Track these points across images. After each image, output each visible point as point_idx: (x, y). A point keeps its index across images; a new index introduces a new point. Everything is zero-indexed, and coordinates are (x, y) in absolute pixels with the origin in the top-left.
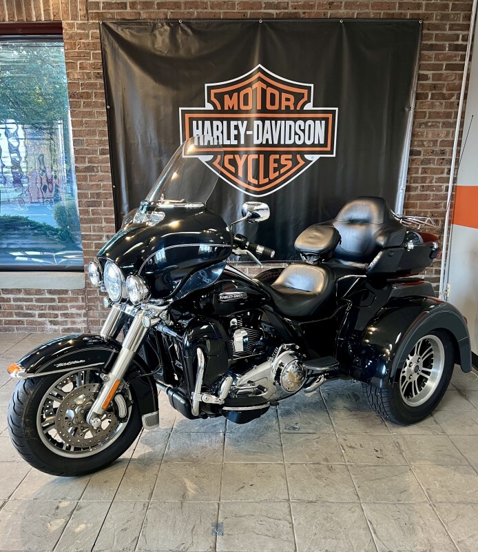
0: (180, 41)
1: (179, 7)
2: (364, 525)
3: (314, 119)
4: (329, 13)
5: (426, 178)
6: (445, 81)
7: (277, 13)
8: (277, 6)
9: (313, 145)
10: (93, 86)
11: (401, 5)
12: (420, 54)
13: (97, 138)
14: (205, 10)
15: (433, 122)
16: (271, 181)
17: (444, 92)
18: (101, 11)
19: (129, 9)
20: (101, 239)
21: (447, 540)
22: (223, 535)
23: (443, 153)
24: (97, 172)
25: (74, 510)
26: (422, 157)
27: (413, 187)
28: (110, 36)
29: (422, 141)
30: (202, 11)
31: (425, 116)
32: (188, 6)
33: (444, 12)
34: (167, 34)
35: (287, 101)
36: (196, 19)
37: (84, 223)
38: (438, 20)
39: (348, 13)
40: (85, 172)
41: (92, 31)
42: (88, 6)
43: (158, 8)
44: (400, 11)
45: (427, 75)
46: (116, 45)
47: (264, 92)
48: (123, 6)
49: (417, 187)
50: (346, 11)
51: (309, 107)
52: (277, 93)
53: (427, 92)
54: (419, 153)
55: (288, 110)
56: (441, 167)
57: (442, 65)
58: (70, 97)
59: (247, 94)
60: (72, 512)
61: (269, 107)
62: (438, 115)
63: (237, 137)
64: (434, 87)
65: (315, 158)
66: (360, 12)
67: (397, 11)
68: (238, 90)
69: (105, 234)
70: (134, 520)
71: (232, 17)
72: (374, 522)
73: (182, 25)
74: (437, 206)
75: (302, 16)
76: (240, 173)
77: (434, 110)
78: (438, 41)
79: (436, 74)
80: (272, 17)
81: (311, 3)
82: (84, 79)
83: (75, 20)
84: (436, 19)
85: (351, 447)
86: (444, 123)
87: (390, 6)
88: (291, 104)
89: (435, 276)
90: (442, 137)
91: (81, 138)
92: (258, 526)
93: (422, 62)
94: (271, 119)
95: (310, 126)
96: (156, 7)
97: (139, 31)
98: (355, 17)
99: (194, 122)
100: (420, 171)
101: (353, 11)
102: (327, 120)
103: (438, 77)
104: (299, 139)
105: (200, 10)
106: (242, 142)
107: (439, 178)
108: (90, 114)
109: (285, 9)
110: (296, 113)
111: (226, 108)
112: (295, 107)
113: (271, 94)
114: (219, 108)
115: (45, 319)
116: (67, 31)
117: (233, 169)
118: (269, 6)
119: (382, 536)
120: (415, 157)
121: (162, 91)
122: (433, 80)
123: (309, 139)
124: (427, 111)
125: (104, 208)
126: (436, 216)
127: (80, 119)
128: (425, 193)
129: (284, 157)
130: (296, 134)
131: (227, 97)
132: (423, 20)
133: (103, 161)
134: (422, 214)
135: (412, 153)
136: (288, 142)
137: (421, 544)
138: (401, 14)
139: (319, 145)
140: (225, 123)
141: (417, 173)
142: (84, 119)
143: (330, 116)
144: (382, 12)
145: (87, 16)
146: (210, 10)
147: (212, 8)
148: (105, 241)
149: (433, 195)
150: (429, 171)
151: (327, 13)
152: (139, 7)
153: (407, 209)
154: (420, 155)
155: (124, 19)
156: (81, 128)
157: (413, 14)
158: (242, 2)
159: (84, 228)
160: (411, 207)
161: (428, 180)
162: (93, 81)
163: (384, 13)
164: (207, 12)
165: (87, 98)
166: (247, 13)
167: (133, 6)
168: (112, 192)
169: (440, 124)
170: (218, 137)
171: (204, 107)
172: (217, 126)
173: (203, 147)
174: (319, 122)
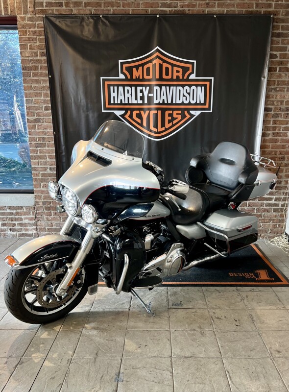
0: (101, 30)
1: (100, 6)
2: (223, 374)
3: (197, 86)
4: (207, 10)
5: (276, 127)
6: (288, 58)
7: (169, 11)
8: (169, 6)
9: (196, 104)
10: (39, 61)
11: (257, 5)
12: (271, 40)
13: (42, 98)
14: (119, 8)
15: (280, 88)
16: (166, 130)
17: (288, 66)
18: (45, 8)
19: (64, 7)
20: (46, 170)
21: (281, 384)
22: (122, 381)
23: (287, 109)
24: (43, 123)
25: (18, 364)
26: (273, 113)
27: (266, 134)
28: (51, 26)
29: (273, 101)
31: (275, 84)
32: (106, 5)
33: (287, 10)
34: (92, 25)
35: (177, 73)
36: (112, 14)
37: (33, 159)
38: (283, 15)
39: (219, 10)
40: (34, 122)
41: (38, 22)
42: (35, 5)
43: (85, 7)
44: (257, 9)
45: (276, 55)
46: (56, 33)
47: (161, 66)
48: (60, 5)
49: (270, 134)
50: (218, 9)
51: (193, 76)
52: (170, 67)
53: (276, 66)
54: (270, 110)
55: (178, 79)
56: (286, 119)
57: (287, 47)
58: (23, 69)
59: (149, 67)
60: (16, 366)
61: (164, 77)
62: (284, 83)
63: (142, 98)
64: (281, 63)
65: (197, 113)
66: (229, 9)
67: (254, 9)
68: (143, 65)
69: (49, 167)
70: (60, 372)
71: (138, 13)
72: (230, 372)
73: (102, 19)
74: (283, 147)
75: (187, 12)
76: (145, 124)
77: (281, 79)
78: (284, 30)
79: (282, 54)
80: (166, 13)
81: (193, 3)
82: (32, 56)
83: (26, 14)
84: (282, 15)
85: (218, 318)
86: (288, 89)
87: (250, 6)
88: (180, 74)
89: (283, 197)
90: (287, 99)
91: (31, 99)
92: (148, 375)
93: (274, 46)
94: (166, 85)
95: (193, 90)
96: (84, 6)
97: (72, 23)
98: (225, 13)
99: (112, 88)
100: (272, 122)
101: (223, 9)
102: (205, 86)
103: (284, 56)
104: (186, 100)
105: (115, 8)
106: (146, 102)
107: (285, 127)
108: (37, 81)
109: (175, 7)
110: (184, 81)
111: (134, 78)
112: (183, 77)
113: (166, 67)
114: (129, 77)
115: (6, 227)
116: (20, 22)
117: (139, 121)
118: (164, 5)
119: (236, 382)
120: (268, 113)
121: (88, 65)
122: (280, 58)
123: (193, 100)
124: (276, 80)
125: (48, 148)
126: (283, 154)
127: (30, 85)
128: (275, 138)
129: (175, 112)
130: (184, 96)
131: (134, 70)
132: (273, 15)
133: (46, 115)
134: (273, 153)
135: (266, 109)
136: (178, 102)
137: (263, 387)
138: (258, 11)
139: (200, 104)
140: (133, 88)
141: (269, 123)
142: (33, 85)
143: (208, 83)
144: (244, 10)
145: (34, 11)
146: (122, 8)
147: (123, 7)
148: (48, 171)
149: (281, 139)
150: (278, 122)
151: (205, 10)
152: (71, 5)
153: (263, 150)
154: (271, 111)
155: (61, 14)
156: (30, 91)
157: (266, 11)
158: (144, 2)
159: (34, 162)
160: (265, 148)
161: (277, 129)
162: (39, 58)
163: (245, 11)
164: (120, 10)
165: (35, 70)
166: (148, 10)
167: (67, 4)
168: (53, 137)
169: (286, 89)
170: (128, 98)
171: (119, 76)
172: (128, 90)
173: (118, 104)
174: (200, 87)
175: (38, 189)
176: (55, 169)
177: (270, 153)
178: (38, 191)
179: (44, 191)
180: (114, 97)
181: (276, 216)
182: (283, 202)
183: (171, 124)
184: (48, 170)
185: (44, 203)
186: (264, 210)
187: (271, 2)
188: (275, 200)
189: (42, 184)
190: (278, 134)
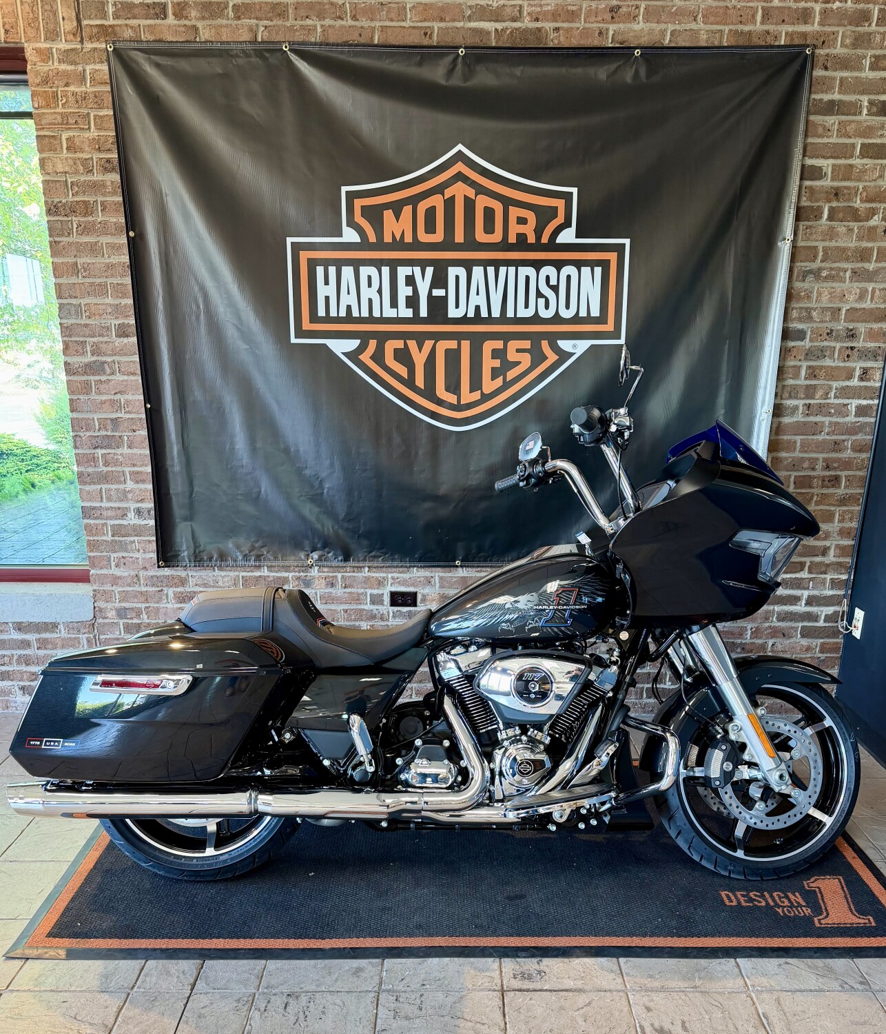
1: (283, 15)
3: (579, 264)
4: (612, 30)
5: (815, 387)
6: (859, 180)
7: (496, 30)
8: (496, 15)
9: (576, 319)
10: (96, 187)
11: (767, 14)
12: (807, 121)
13: (110, 300)
14: (340, 22)
15: (831, 269)
16: (485, 398)
17: (857, 204)
18: (111, 22)
19: (171, 19)
20: (124, 516)
23: (852, 335)
24: (113, 373)
26: (807, 343)
27: (788, 408)
29: (808, 310)
30: (332, 22)
31: (815, 257)
32: (303, 13)
33: (859, 29)
34: (259, 76)
35: (521, 224)
36: (321, 44)
37: (85, 483)
38: (846, 46)
39: (651, 31)
40: (86, 373)
41: (92, 66)
42: (80, 10)
43: (239, 18)
44: (766, 27)
45: (820, 168)
47: (469, 204)
48: (161, 11)
49: (797, 407)
50: (647, 27)
51: (568, 236)
52: (498, 207)
53: (819, 204)
54: (801, 335)
55: (522, 245)
56: (848, 364)
57: (853, 146)
58: (49, 212)
59: (434, 207)
61: (481, 236)
62: (842, 254)
63: (412, 302)
64: (837, 193)
65: (578, 348)
66: (678, 27)
67: (758, 27)
68: (414, 201)
69: (133, 506)
71: (399, 41)
73: (294, 58)
74: (837, 446)
75: (552, 35)
76: (420, 382)
77: (833, 244)
78: (846, 93)
79: (839, 166)
80: (486, 41)
81: (570, 8)
82: (76, 172)
83: (53, 40)
84: (843, 44)
86: (854, 272)
87: (746, 16)
88: (529, 230)
89: (831, 593)
90: (851, 302)
93: (810, 140)
94: (485, 263)
95: (569, 277)
96: (231, 14)
98: (666, 42)
99: (320, 270)
100: (803, 373)
101: (663, 26)
102: (605, 264)
103: (846, 173)
104: (547, 307)
105: (328, 22)
106: (424, 313)
107: (843, 388)
108: (94, 249)
109: (514, 20)
110: (540, 250)
111: (388, 239)
112: (539, 237)
113: (486, 208)
114: (372, 238)
115: (10, 683)
116: (35, 66)
118: (483, 12)
120: (791, 344)
122: (833, 179)
123: (568, 307)
124: (820, 245)
125: (130, 451)
126: (835, 469)
127: (71, 260)
128: (812, 419)
129: (513, 345)
130: (539, 295)
131: (388, 215)
132: (815, 47)
133: (122, 352)
134: (806, 465)
135: (786, 335)
136: (523, 313)
138: (768, 32)
139: (589, 320)
140: (386, 270)
141: (796, 375)
142: (80, 261)
143: (613, 256)
144: (726, 29)
145: (79, 32)
146: (354, 23)
147: (354, 18)
148: (132, 519)
149: (830, 423)
150: (822, 373)
151: (607, 30)
152: (194, 13)
153: (774, 454)
154: (803, 339)
155: (160, 41)
156: (73, 280)
157: (793, 33)
158: (421, 3)
159: (89, 492)
160: (782, 450)
161: (819, 393)
162: (97, 177)
163: (730, 31)
164: (344, 27)
165: (85, 216)
166: (432, 28)
167: (180, 12)
168: (144, 416)
169: (848, 274)
170: (370, 301)
171: (340, 235)
172: (369, 278)
173: (338, 320)
174: (589, 269)
175: (104, 572)
176: (153, 512)
177: (794, 466)
178: (102, 579)
179: (119, 578)
180: (327, 298)
181: (808, 649)
182: (830, 610)
183: (499, 382)
184: (131, 515)
185: (121, 613)
186: (775, 632)
187: (809, 5)
188: (809, 602)
189: (115, 555)
190: (822, 409)
